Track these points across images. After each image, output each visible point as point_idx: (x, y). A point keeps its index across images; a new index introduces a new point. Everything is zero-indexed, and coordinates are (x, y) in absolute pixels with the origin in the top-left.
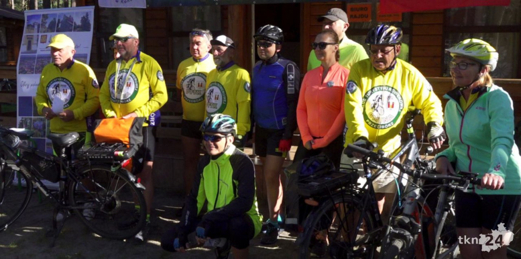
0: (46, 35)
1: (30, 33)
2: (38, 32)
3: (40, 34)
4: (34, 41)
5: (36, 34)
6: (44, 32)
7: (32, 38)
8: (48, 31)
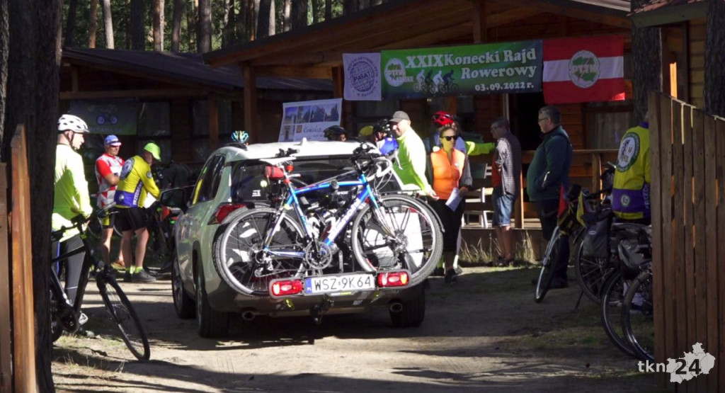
0: (301, 126)
1: (287, 123)
2: (295, 122)
3: (296, 125)
4: (291, 131)
5: (293, 124)
6: (300, 123)
7: (289, 129)
8: (303, 122)
